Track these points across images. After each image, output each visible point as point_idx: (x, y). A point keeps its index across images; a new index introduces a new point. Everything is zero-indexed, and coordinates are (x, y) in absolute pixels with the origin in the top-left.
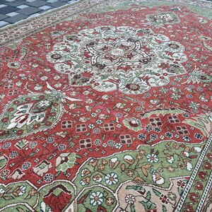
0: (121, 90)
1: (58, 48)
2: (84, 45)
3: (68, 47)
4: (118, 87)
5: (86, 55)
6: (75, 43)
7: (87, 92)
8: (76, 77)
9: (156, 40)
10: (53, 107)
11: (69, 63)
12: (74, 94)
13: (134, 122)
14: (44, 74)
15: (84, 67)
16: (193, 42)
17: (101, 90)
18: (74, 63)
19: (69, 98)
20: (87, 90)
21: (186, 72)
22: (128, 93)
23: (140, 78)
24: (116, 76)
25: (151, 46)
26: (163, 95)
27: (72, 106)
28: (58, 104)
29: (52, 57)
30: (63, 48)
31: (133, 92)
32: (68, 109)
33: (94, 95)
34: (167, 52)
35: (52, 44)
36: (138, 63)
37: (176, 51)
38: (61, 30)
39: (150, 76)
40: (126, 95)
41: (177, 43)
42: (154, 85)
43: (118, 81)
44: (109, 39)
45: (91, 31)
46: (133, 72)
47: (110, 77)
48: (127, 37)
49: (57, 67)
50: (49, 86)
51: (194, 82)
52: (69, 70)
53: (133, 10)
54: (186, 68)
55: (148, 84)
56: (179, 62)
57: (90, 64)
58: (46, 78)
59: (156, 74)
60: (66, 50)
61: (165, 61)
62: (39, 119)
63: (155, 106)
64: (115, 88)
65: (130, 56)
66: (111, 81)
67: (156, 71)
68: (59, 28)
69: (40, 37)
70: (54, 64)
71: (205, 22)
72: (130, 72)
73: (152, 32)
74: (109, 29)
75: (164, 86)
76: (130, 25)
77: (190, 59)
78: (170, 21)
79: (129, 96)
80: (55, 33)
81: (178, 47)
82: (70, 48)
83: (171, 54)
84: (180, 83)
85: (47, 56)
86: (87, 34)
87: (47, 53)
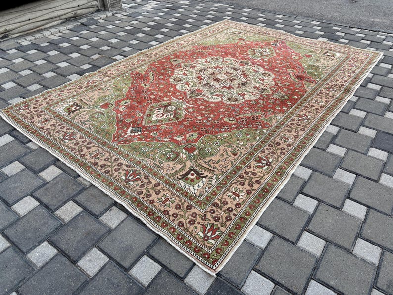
0: (224, 102)
1: (178, 73)
2: (197, 71)
3: (186, 72)
4: (222, 99)
5: (200, 78)
6: (191, 70)
7: (200, 103)
8: (192, 92)
9: (253, 70)
10: (178, 110)
11: (187, 83)
12: (191, 103)
13: (231, 119)
14: (169, 91)
15: (198, 86)
16: (282, 73)
17: (210, 100)
18: (190, 83)
19: (188, 105)
20: (200, 101)
21: (271, 93)
22: (229, 103)
23: (238, 94)
24: (221, 92)
25: (249, 73)
26: (253, 105)
27: (191, 110)
28: (181, 109)
29: (174, 80)
30: (182, 73)
31: (232, 103)
32: (188, 112)
33: (205, 104)
34: (260, 79)
35: (173, 70)
36: (237, 85)
37: (267, 78)
38: (179, 58)
39: (246, 93)
40: (227, 105)
41: (269, 73)
42: (248, 99)
43: (222, 96)
44: (217, 67)
45: (204, 60)
46: (234, 90)
47: (217, 93)
48: (231, 66)
49: (178, 87)
50: (173, 98)
51: (275, 98)
52: (187, 88)
53: (239, 44)
54: (271, 90)
55: (244, 98)
56: (268, 86)
57: (202, 84)
58: (171, 94)
59: (251, 92)
60: (184, 74)
61: (258, 85)
62: (171, 116)
63: (246, 111)
64: (220, 99)
65: (231, 80)
66: (217, 95)
67: (250, 91)
68: (177, 57)
69: (162, 63)
70: (175, 85)
71: (297, 58)
72: (232, 90)
73: (250, 64)
74: (217, 59)
75: (254, 100)
76: (234, 57)
77: (276, 84)
78: (267, 56)
79: (230, 105)
80: (174, 61)
81: (270, 75)
82: (187, 73)
83: (263, 80)
84: (266, 98)
85: (170, 79)
86: (200, 63)
87: (170, 76)
